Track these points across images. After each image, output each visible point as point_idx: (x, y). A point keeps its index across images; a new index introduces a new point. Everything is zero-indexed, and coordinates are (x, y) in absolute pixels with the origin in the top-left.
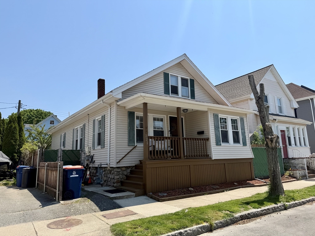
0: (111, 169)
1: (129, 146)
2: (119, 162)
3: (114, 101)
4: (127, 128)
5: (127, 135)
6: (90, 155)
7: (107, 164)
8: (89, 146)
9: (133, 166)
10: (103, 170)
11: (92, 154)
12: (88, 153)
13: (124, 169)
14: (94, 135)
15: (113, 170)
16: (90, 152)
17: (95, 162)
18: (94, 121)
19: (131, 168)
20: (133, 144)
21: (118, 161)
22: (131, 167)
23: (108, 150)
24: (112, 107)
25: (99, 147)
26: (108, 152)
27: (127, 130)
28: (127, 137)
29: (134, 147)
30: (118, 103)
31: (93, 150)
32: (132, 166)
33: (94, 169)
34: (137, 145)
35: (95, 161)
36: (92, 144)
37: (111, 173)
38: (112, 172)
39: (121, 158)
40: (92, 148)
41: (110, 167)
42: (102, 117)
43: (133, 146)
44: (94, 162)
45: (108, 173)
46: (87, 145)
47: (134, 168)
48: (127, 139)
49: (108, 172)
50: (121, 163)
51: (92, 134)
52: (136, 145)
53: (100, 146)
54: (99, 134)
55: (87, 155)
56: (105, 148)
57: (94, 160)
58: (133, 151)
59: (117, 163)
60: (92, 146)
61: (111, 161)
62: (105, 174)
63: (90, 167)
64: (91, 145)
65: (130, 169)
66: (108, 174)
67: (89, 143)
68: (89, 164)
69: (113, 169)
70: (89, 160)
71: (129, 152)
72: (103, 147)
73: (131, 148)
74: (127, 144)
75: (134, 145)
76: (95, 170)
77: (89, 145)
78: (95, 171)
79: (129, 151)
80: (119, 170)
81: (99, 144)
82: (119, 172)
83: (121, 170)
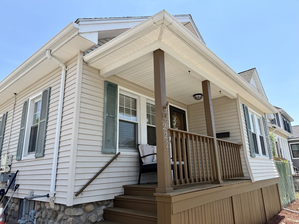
0: (57, 208)
1: (103, 153)
2: (81, 191)
3: (78, 51)
4: (101, 114)
5: (101, 129)
6: (9, 172)
7: (48, 196)
8: (10, 154)
9: (110, 200)
10: (37, 207)
11: (14, 170)
12: (6, 168)
13: (90, 208)
14: (22, 132)
15: (64, 211)
16: (10, 166)
17: (20, 187)
18: (26, 104)
19: (106, 205)
20: (113, 150)
21: (78, 189)
22: (106, 203)
23: (54, 161)
24: (69, 67)
25: (32, 155)
26: (54, 167)
27: (101, 119)
28: (101, 134)
29: (113, 156)
30: (87, 57)
31: (16, 161)
32: (107, 200)
33: (16, 202)
34: (119, 153)
35: (18, 185)
36: (16, 149)
37: (55, 218)
38: (60, 216)
39: (84, 183)
40: (15, 157)
41: (56, 204)
42: (45, 92)
43: (112, 153)
44: (16, 188)
45: (48, 217)
46: (6, 152)
47: (111, 205)
48: (100, 139)
49: (50, 214)
50: (84, 194)
51: (19, 130)
52: (117, 152)
53: (34, 154)
54: (34, 130)
55: (3, 172)
56: (45, 157)
57: (17, 183)
58: (112, 165)
59: (77, 194)
60: (15, 153)
61: (58, 189)
62: (41, 217)
63: (7, 198)
64: (13, 152)
65: (104, 207)
66: (49, 219)
67: (11, 147)
68: (5, 191)
69: (62, 209)
70: (7, 182)
71: (104, 168)
72: (41, 155)
73: (108, 158)
74: (100, 149)
75: (114, 152)
76: (17, 204)
77: (10, 151)
78: (17, 207)
79: (103, 165)
80: (79, 212)
81: (32, 148)
82: (79, 216)
83: (84, 210)
